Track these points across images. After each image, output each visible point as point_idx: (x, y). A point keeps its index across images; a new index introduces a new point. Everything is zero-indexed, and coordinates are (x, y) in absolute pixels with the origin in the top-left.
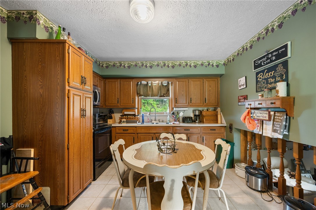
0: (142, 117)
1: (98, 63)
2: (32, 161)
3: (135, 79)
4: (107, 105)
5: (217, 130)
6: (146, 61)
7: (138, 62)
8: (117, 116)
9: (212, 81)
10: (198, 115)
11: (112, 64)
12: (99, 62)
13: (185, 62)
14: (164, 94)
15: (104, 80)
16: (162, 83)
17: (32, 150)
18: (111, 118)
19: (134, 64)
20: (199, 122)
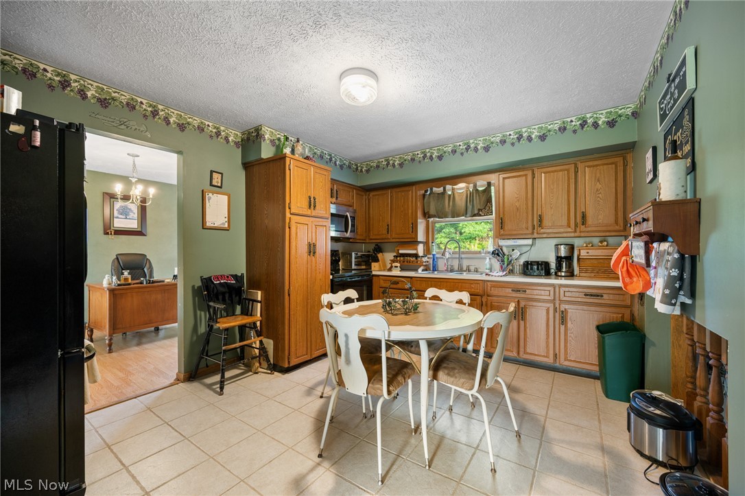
0: (432, 260)
1: (354, 167)
2: (259, 304)
3: (417, 186)
4: (371, 237)
5: (605, 296)
6: (431, 148)
7: (416, 153)
8: (388, 256)
9: (605, 166)
10: (565, 258)
11: (375, 165)
12: (356, 165)
13: (517, 133)
14: (479, 210)
15: (368, 193)
16: (475, 186)
17: (259, 293)
18: (377, 260)
19: (409, 158)
20: (568, 274)
